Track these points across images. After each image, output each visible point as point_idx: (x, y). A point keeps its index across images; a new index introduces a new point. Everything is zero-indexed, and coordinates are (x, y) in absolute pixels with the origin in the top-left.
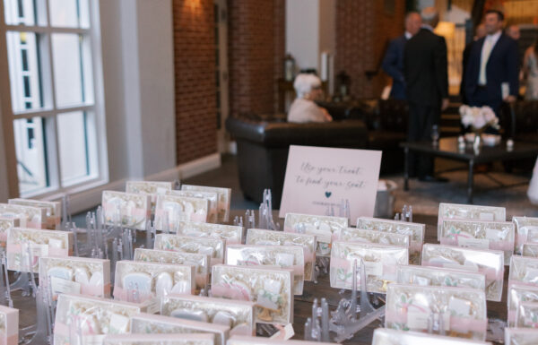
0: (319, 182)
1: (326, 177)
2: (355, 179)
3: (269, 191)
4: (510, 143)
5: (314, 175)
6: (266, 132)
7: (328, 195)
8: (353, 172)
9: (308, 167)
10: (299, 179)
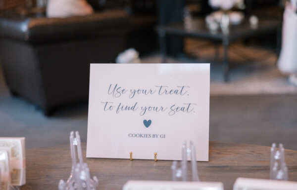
0: (133, 108)
1: (142, 100)
2: (179, 101)
3: (77, 133)
4: (254, 21)
5: (126, 100)
6: (31, 29)
7: (147, 123)
8: (176, 92)
9: (116, 90)
10: (107, 106)
